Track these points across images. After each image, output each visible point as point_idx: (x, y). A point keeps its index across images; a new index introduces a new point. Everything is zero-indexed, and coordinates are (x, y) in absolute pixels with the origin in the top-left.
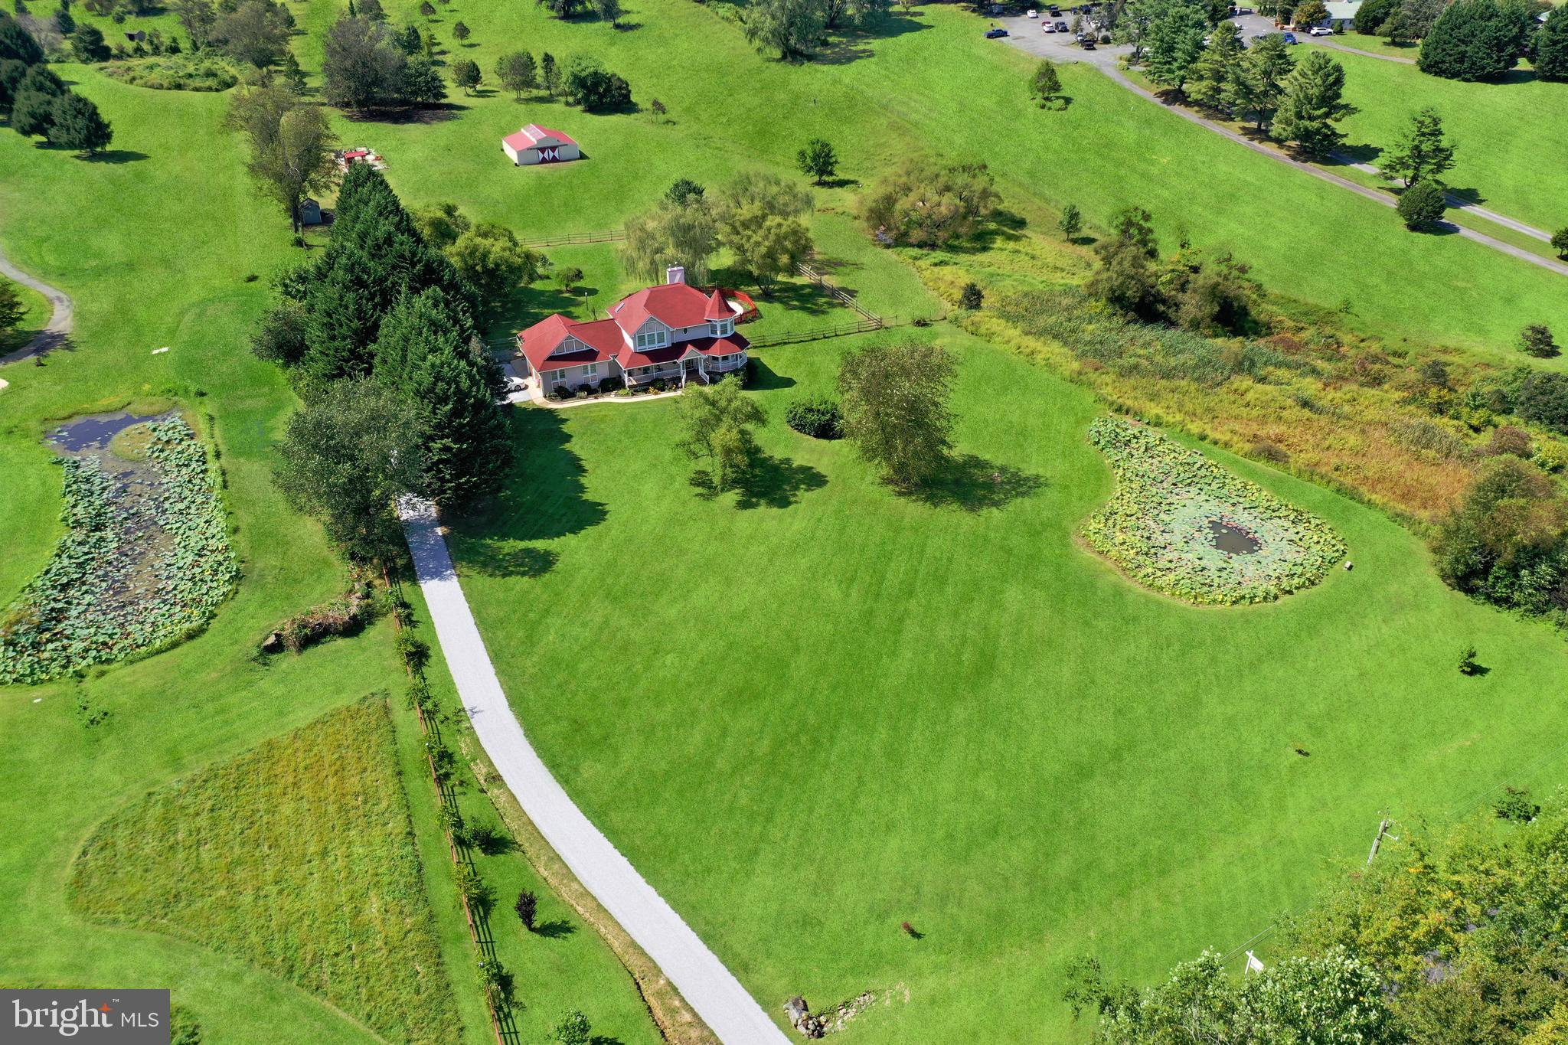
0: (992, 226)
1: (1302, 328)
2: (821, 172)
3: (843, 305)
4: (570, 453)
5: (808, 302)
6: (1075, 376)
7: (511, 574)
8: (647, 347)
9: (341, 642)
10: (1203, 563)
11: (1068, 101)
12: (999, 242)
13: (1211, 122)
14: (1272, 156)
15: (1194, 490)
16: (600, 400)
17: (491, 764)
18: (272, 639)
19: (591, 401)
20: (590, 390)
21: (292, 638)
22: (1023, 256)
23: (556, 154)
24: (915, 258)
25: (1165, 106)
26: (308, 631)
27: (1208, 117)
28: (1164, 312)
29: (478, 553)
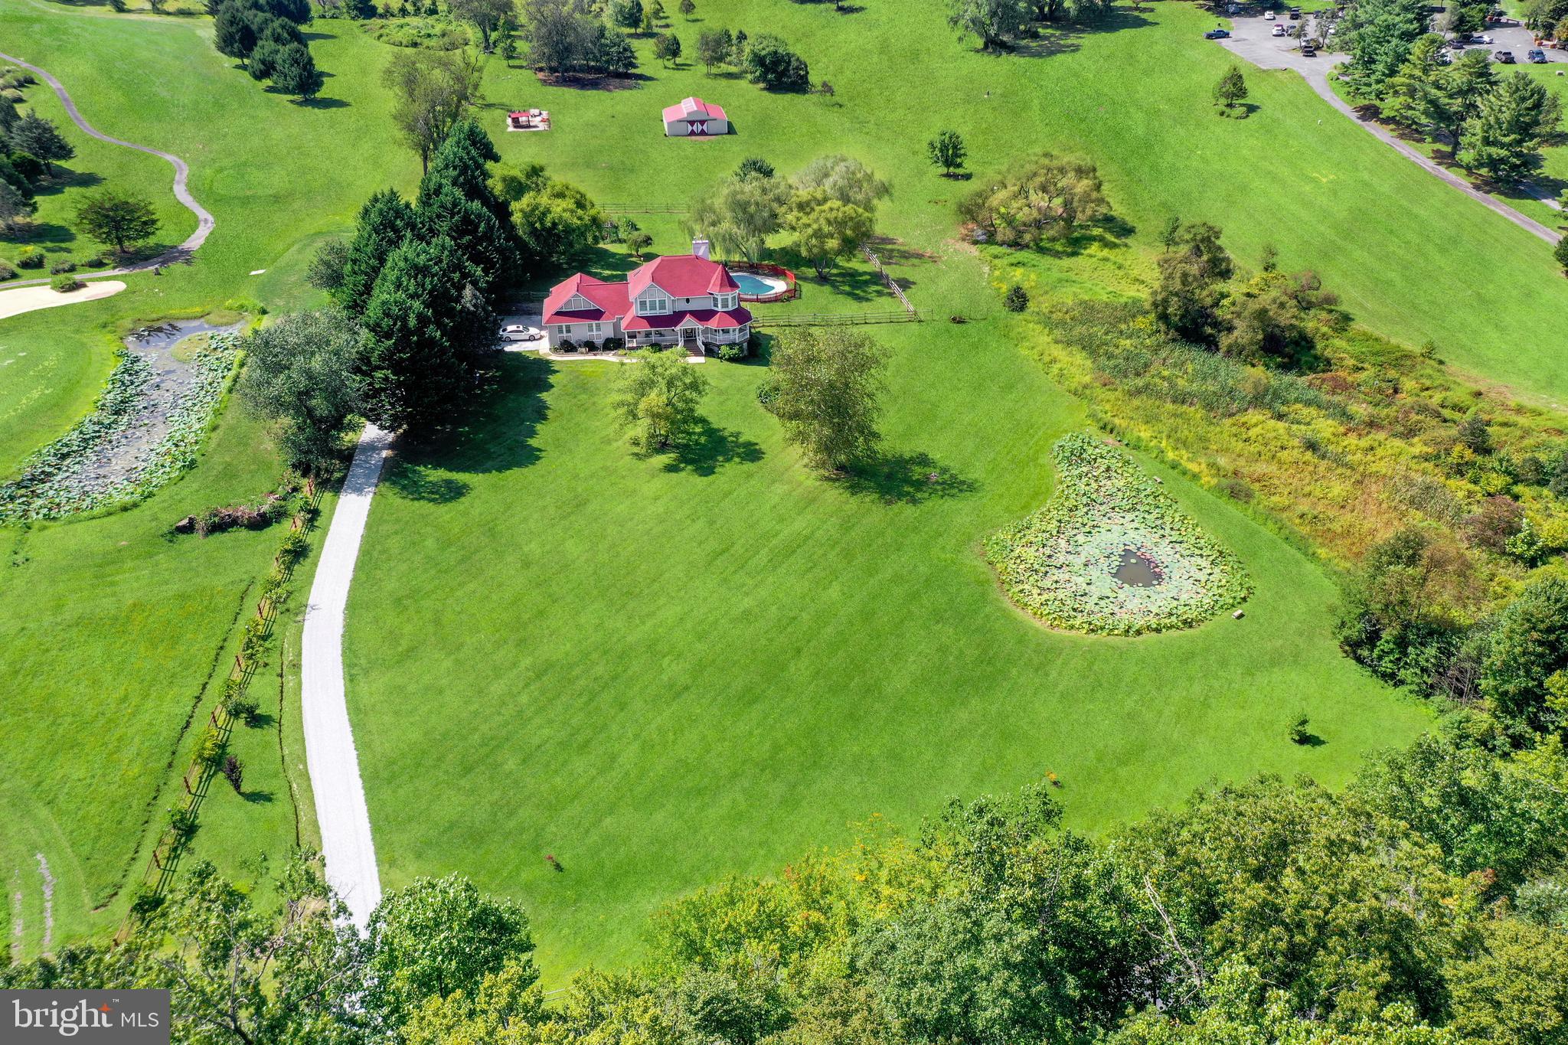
0: (1097, 231)
1: (1362, 368)
2: (948, 163)
3: (891, 295)
4: (541, 401)
5: (858, 288)
6: (1080, 389)
7: (423, 498)
8: (648, 313)
9: (243, 534)
10: (1088, 589)
11: (1252, 109)
12: (1094, 248)
13: (1402, 142)
14: (1452, 183)
15: (1130, 516)
16: (598, 357)
17: (300, 654)
18: (185, 522)
19: (590, 357)
20: (591, 347)
21: (202, 524)
22: (1109, 265)
23: (705, 127)
24: (996, 257)
25: (1360, 122)
26: (216, 519)
27: (1402, 136)
28: (1211, 335)
29: (406, 477)
